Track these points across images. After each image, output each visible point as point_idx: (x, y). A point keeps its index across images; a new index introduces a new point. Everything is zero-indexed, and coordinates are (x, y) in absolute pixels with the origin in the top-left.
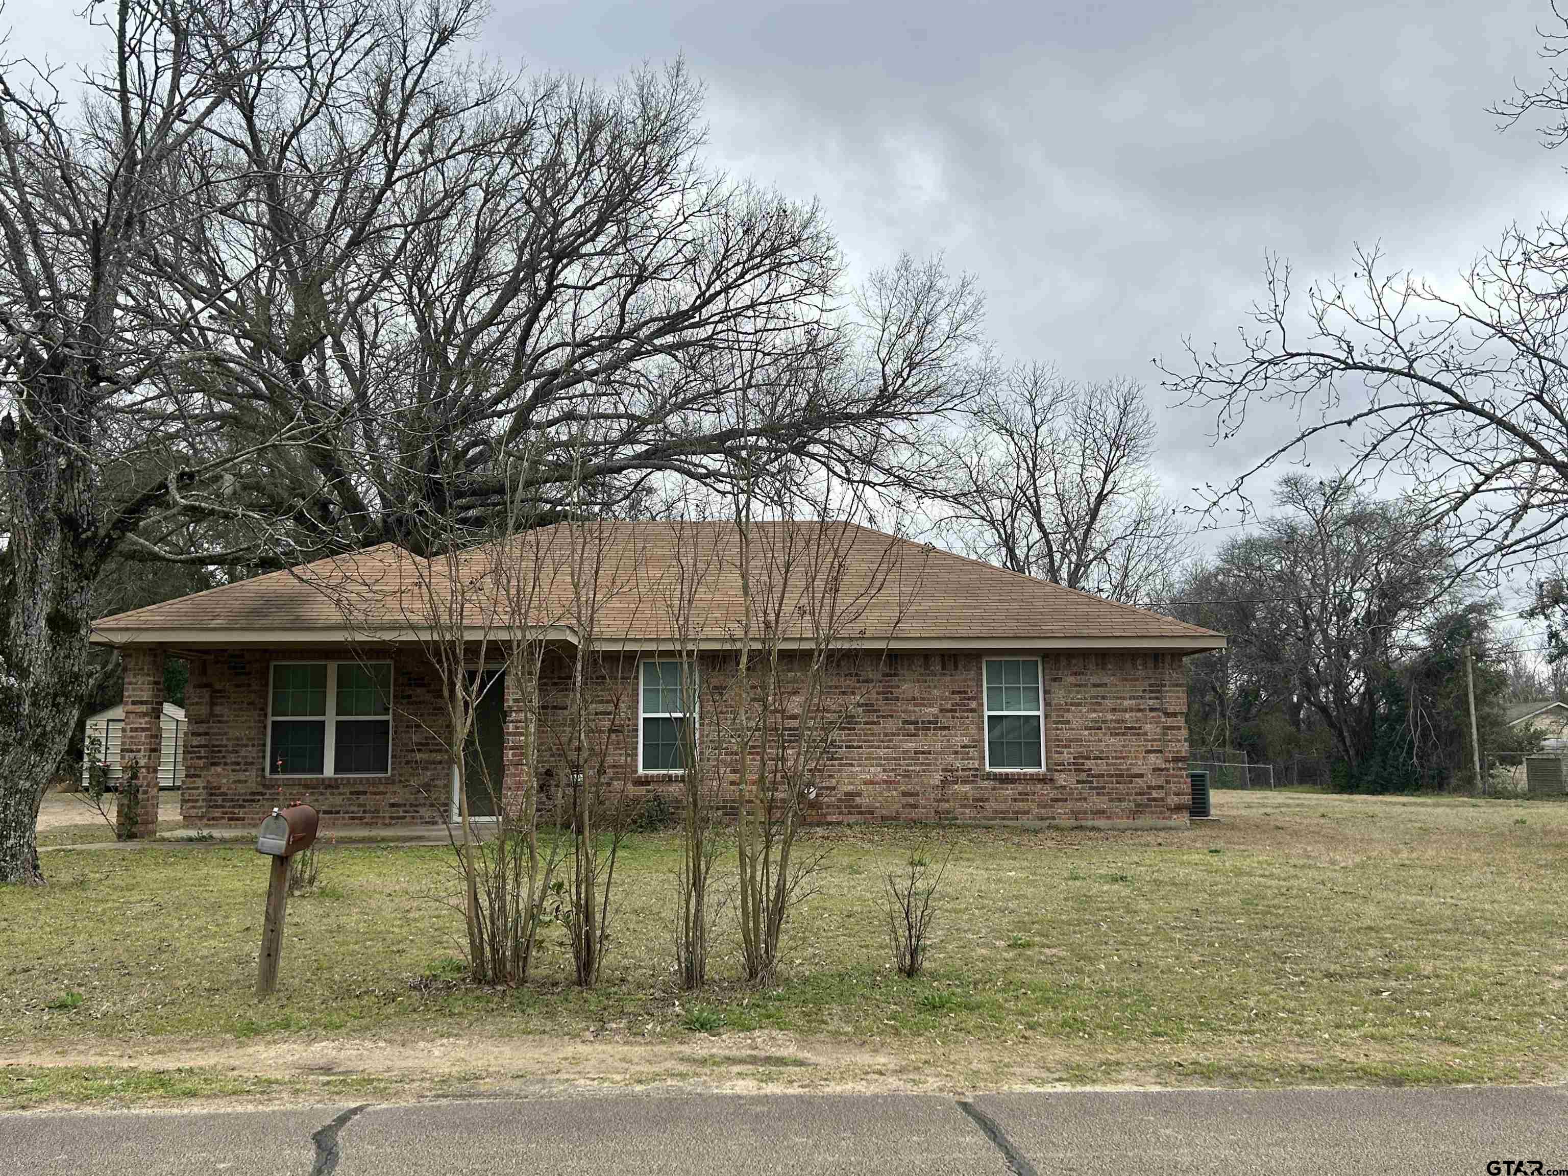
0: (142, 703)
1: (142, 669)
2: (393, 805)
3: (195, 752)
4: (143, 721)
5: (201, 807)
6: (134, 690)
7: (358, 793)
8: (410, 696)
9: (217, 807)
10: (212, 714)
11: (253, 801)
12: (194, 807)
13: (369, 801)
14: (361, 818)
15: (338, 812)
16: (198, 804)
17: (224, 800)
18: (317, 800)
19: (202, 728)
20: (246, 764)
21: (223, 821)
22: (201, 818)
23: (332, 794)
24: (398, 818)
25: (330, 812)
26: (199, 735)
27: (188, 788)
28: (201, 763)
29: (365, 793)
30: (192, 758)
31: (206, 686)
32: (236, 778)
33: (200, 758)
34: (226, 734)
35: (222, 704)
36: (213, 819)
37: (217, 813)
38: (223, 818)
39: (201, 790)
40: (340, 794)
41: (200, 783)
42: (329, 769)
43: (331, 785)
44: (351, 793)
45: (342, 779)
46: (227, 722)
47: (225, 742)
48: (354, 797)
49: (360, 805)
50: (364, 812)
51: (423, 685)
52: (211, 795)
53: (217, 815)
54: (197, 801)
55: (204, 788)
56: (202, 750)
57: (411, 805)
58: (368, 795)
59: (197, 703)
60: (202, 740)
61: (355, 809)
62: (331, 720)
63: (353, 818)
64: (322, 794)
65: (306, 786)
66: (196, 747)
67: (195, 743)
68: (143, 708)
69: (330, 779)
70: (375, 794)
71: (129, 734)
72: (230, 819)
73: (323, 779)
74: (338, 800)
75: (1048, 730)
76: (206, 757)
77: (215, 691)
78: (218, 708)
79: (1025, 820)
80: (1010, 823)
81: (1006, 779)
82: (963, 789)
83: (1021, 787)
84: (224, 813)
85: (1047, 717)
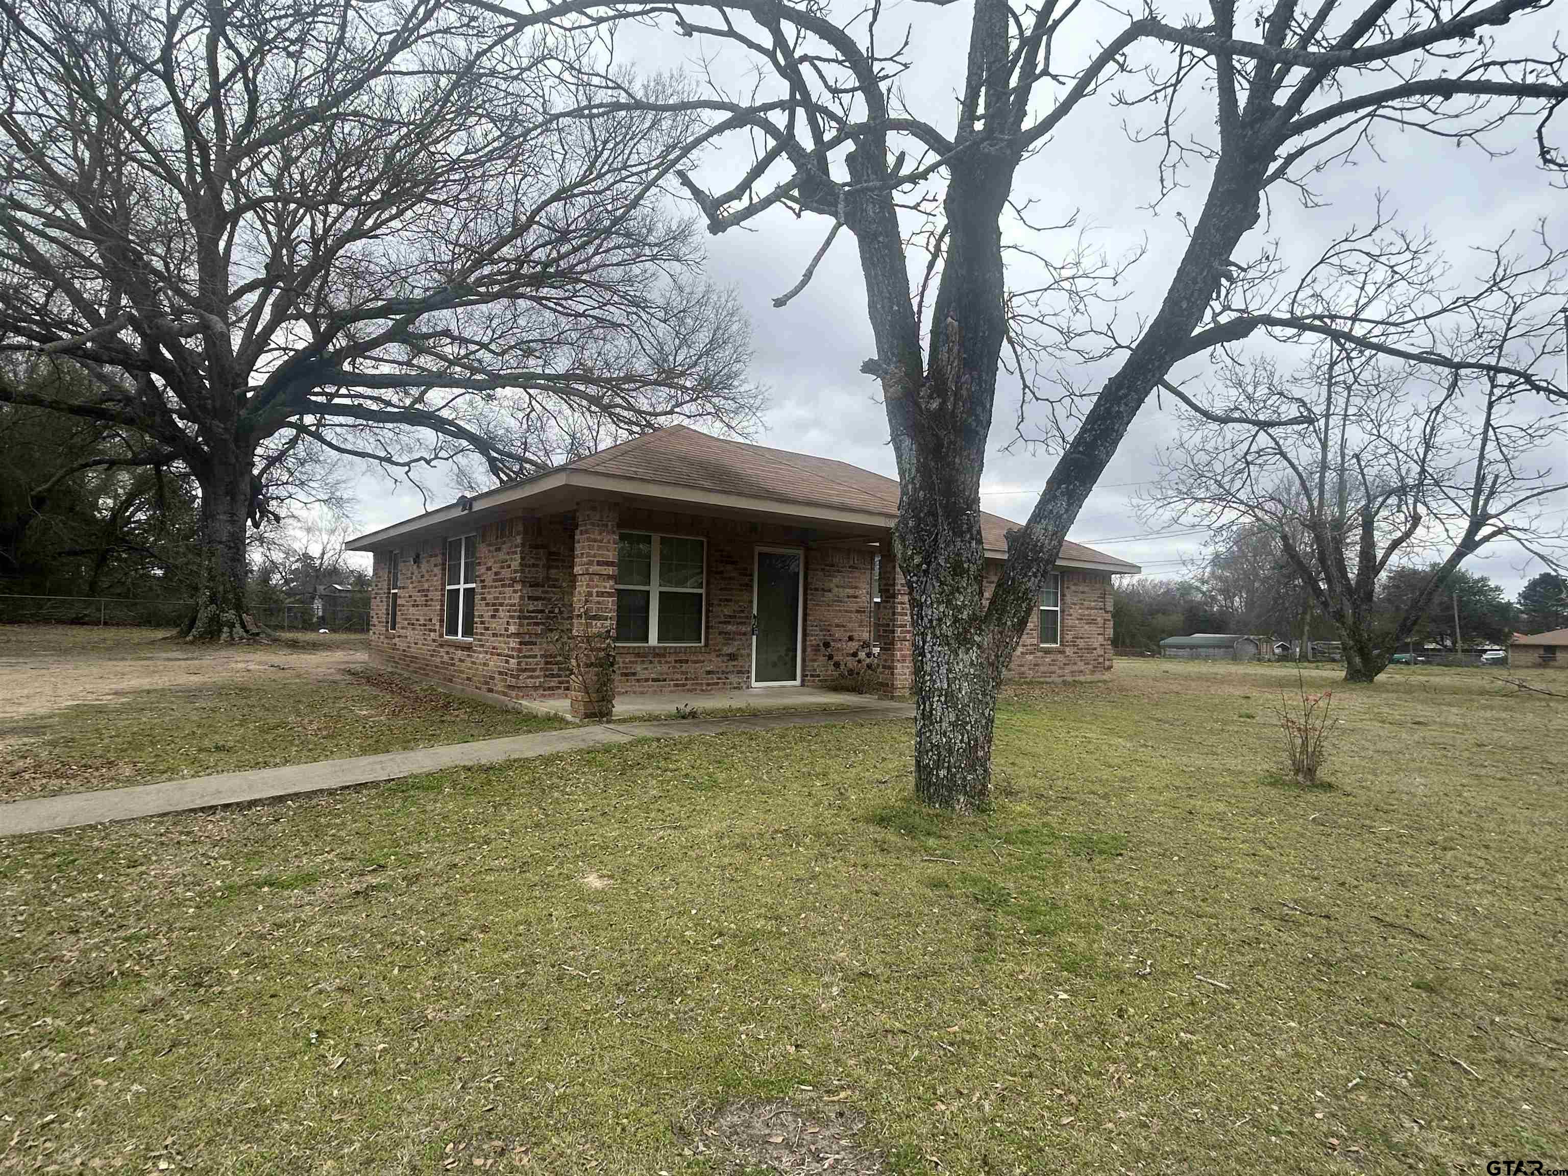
0: (608, 564)
1: (607, 526)
2: (709, 673)
3: (532, 618)
4: (608, 585)
5: (538, 677)
6: (599, 548)
7: (681, 661)
8: (722, 572)
9: (553, 676)
10: (548, 578)
12: (531, 677)
13: (690, 668)
14: (684, 685)
15: (665, 680)
16: (537, 673)
17: (560, 669)
18: (646, 669)
19: (538, 592)
21: (560, 691)
22: (535, 688)
23: (660, 662)
24: (714, 684)
25: (658, 680)
26: (537, 599)
27: (525, 657)
28: (539, 629)
29: (687, 661)
30: (528, 624)
31: (543, 547)
33: (537, 624)
35: (557, 567)
36: (549, 688)
37: (554, 683)
38: (559, 688)
39: (539, 659)
40: (667, 662)
41: (536, 651)
42: (653, 638)
43: (658, 654)
44: (676, 661)
45: (665, 648)
48: (678, 665)
49: (682, 673)
50: (686, 679)
51: (733, 563)
52: (547, 663)
53: (553, 684)
54: (534, 670)
55: (542, 656)
56: (540, 616)
57: (723, 672)
58: (690, 664)
59: (534, 565)
60: (539, 605)
61: (679, 676)
62: (654, 591)
63: (676, 685)
64: (651, 662)
65: (638, 655)
66: (532, 612)
67: (531, 608)
68: (610, 570)
69: (654, 648)
70: (696, 662)
71: (595, 598)
73: (649, 647)
74: (665, 668)
75: (1062, 620)
76: (543, 624)
77: (551, 554)
78: (553, 571)
79: (1054, 677)
80: (1048, 680)
81: (1047, 652)
82: (1030, 657)
83: (1053, 656)
84: (560, 683)
85: (1062, 611)
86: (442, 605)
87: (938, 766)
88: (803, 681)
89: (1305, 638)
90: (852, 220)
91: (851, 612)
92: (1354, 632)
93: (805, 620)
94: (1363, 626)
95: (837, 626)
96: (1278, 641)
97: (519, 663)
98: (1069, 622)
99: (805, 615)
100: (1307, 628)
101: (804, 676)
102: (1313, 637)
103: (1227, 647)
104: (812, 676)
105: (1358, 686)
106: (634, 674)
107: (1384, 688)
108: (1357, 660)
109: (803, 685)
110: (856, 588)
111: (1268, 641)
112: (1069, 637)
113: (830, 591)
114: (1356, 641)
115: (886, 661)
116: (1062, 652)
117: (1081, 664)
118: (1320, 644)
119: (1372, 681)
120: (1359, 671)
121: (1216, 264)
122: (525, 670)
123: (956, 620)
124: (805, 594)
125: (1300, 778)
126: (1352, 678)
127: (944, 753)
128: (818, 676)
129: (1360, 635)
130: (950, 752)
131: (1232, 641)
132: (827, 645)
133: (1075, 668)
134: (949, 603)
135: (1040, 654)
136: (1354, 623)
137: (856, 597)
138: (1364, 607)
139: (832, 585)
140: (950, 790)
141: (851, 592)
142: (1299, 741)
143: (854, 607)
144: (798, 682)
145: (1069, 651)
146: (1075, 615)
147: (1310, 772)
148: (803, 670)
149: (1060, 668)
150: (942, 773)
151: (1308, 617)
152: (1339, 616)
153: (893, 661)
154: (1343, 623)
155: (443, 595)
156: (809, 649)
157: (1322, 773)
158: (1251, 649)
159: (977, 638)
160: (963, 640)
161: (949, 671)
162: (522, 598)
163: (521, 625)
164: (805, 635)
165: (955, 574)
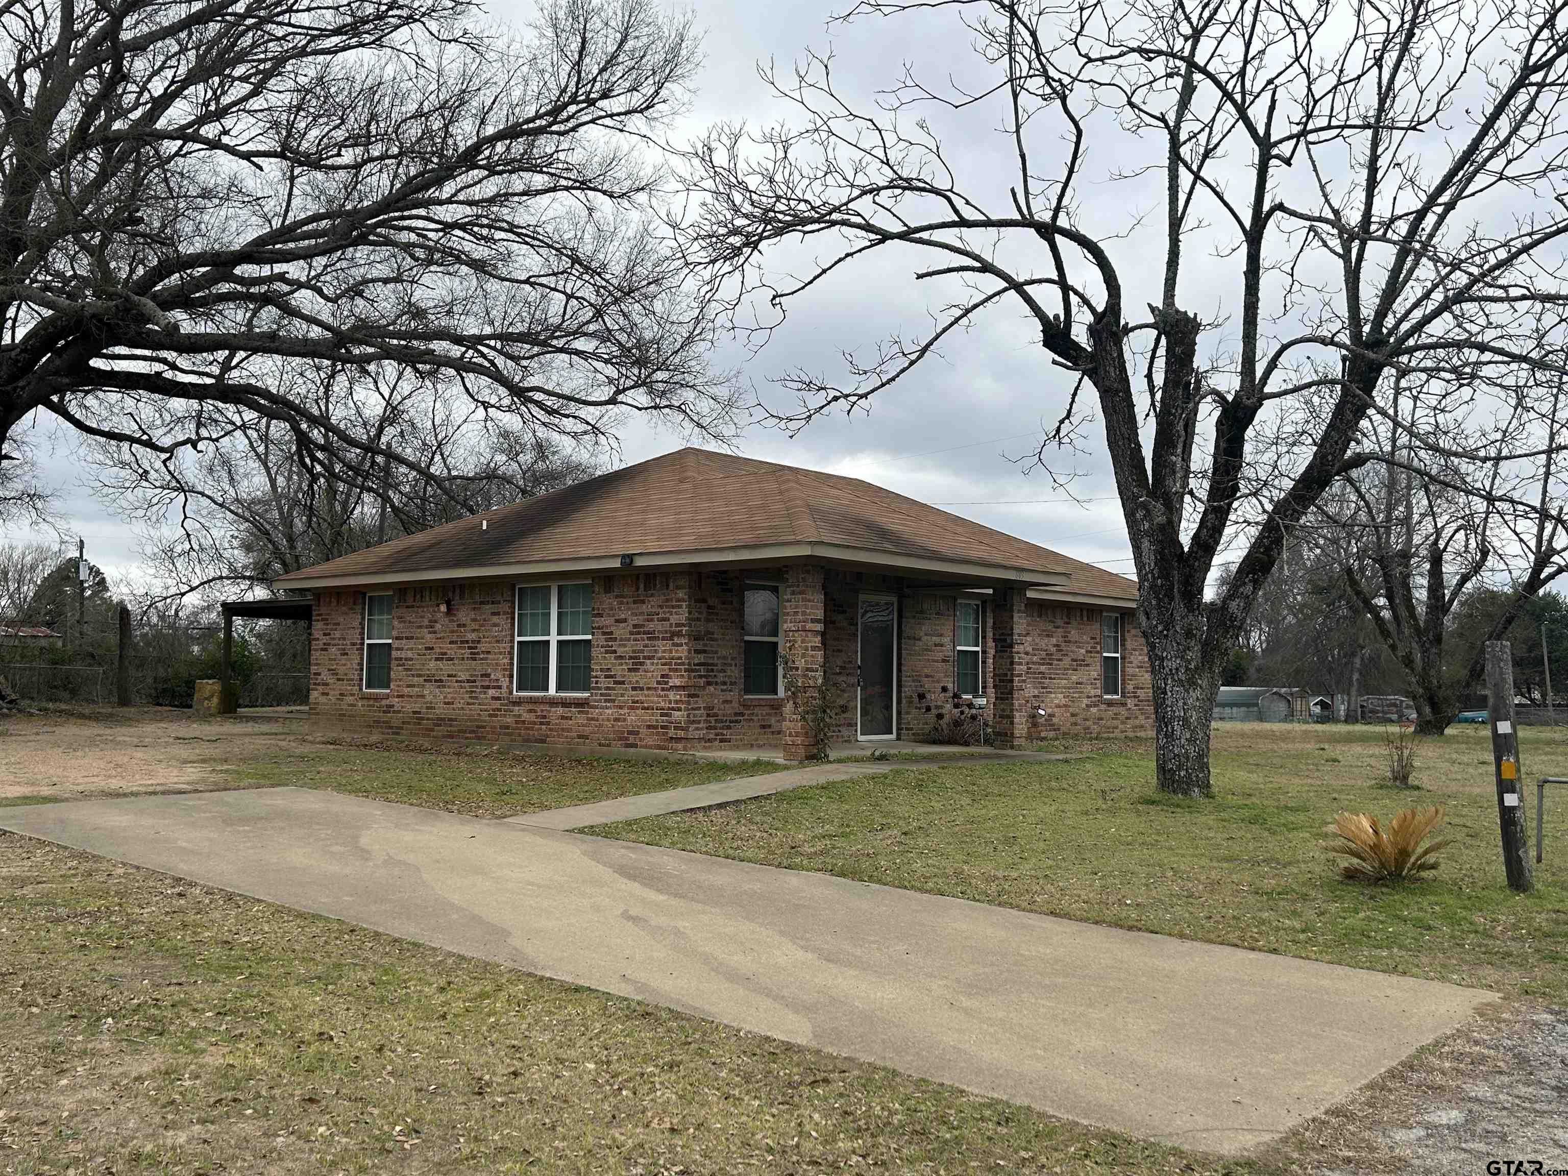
3: (697, 671)
5: (702, 729)
9: (712, 728)
11: (736, 721)
12: (697, 729)
16: (700, 726)
17: (716, 721)
19: (701, 645)
20: (731, 684)
21: (717, 743)
26: (700, 652)
27: (693, 709)
28: (701, 682)
30: (694, 677)
32: (724, 698)
33: (701, 677)
34: (716, 652)
35: (714, 621)
36: (709, 740)
37: (712, 734)
38: (716, 740)
39: (702, 711)
41: (700, 703)
46: (716, 640)
47: (716, 661)
54: (699, 722)
55: (705, 708)
56: (702, 669)
59: (697, 619)
60: (700, 658)
66: (697, 665)
67: (696, 661)
71: (810, 652)
72: (721, 741)
75: (1123, 667)
76: (705, 676)
77: (709, 607)
78: (711, 625)
79: (1117, 733)
80: (1111, 735)
81: (1110, 704)
82: (1094, 710)
83: (1115, 709)
84: (717, 735)
85: (1123, 658)
86: (512, 659)
87: (1180, 768)
88: (898, 735)
89: (1354, 692)
90: (1092, 374)
91: (937, 661)
92: (1424, 679)
93: (899, 670)
94: (1432, 672)
95: (927, 676)
96: (1315, 694)
97: (688, 716)
98: (1130, 671)
99: (899, 665)
100: (1356, 676)
101: (898, 729)
102: (1366, 688)
103: (1248, 705)
104: (907, 729)
105: (1429, 738)
106: (770, 726)
107: (1454, 739)
108: (1427, 710)
109: (899, 738)
110: (941, 635)
111: (1303, 695)
112: (1130, 688)
113: (919, 639)
114: (1426, 688)
115: (1003, 710)
116: (1124, 704)
117: (1141, 717)
118: (1371, 701)
119: (1442, 733)
120: (1429, 722)
121: (1350, 433)
122: (694, 722)
123: (1187, 669)
124: (899, 644)
125: (1398, 783)
126: (1421, 731)
127: (1183, 759)
128: (912, 729)
129: (1430, 682)
130: (1188, 759)
131: (1257, 695)
132: (922, 696)
133: (1137, 722)
134: (1182, 658)
135: (1103, 707)
136: (1424, 669)
137: (942, 646)
138: (1434, 650)
139: (922, 634)
140: (1188, 784)
141: (936, 639)
142: (1396, 758)
143: (940, 656)
144: (893, 736)
145: (1130, 703)
146: (1136, 662)
147: (1405, 778)
148: (898, 723)
149: (1123, 723)
150: (1182, 773)
151: (1357, 661)
152: (1408, 661)
153: (1012, 710)
154: (1412, 670)
155: (512, 647)
156: (904, 701)
157: (1411, 780)
158: (1282, 707)
159: (1200, 682)
160: (1192, 683)
161: (1185, 704)
162: (689, 651)
163: (689, 678)
164: (899, 686)
165: (1187, 638)
